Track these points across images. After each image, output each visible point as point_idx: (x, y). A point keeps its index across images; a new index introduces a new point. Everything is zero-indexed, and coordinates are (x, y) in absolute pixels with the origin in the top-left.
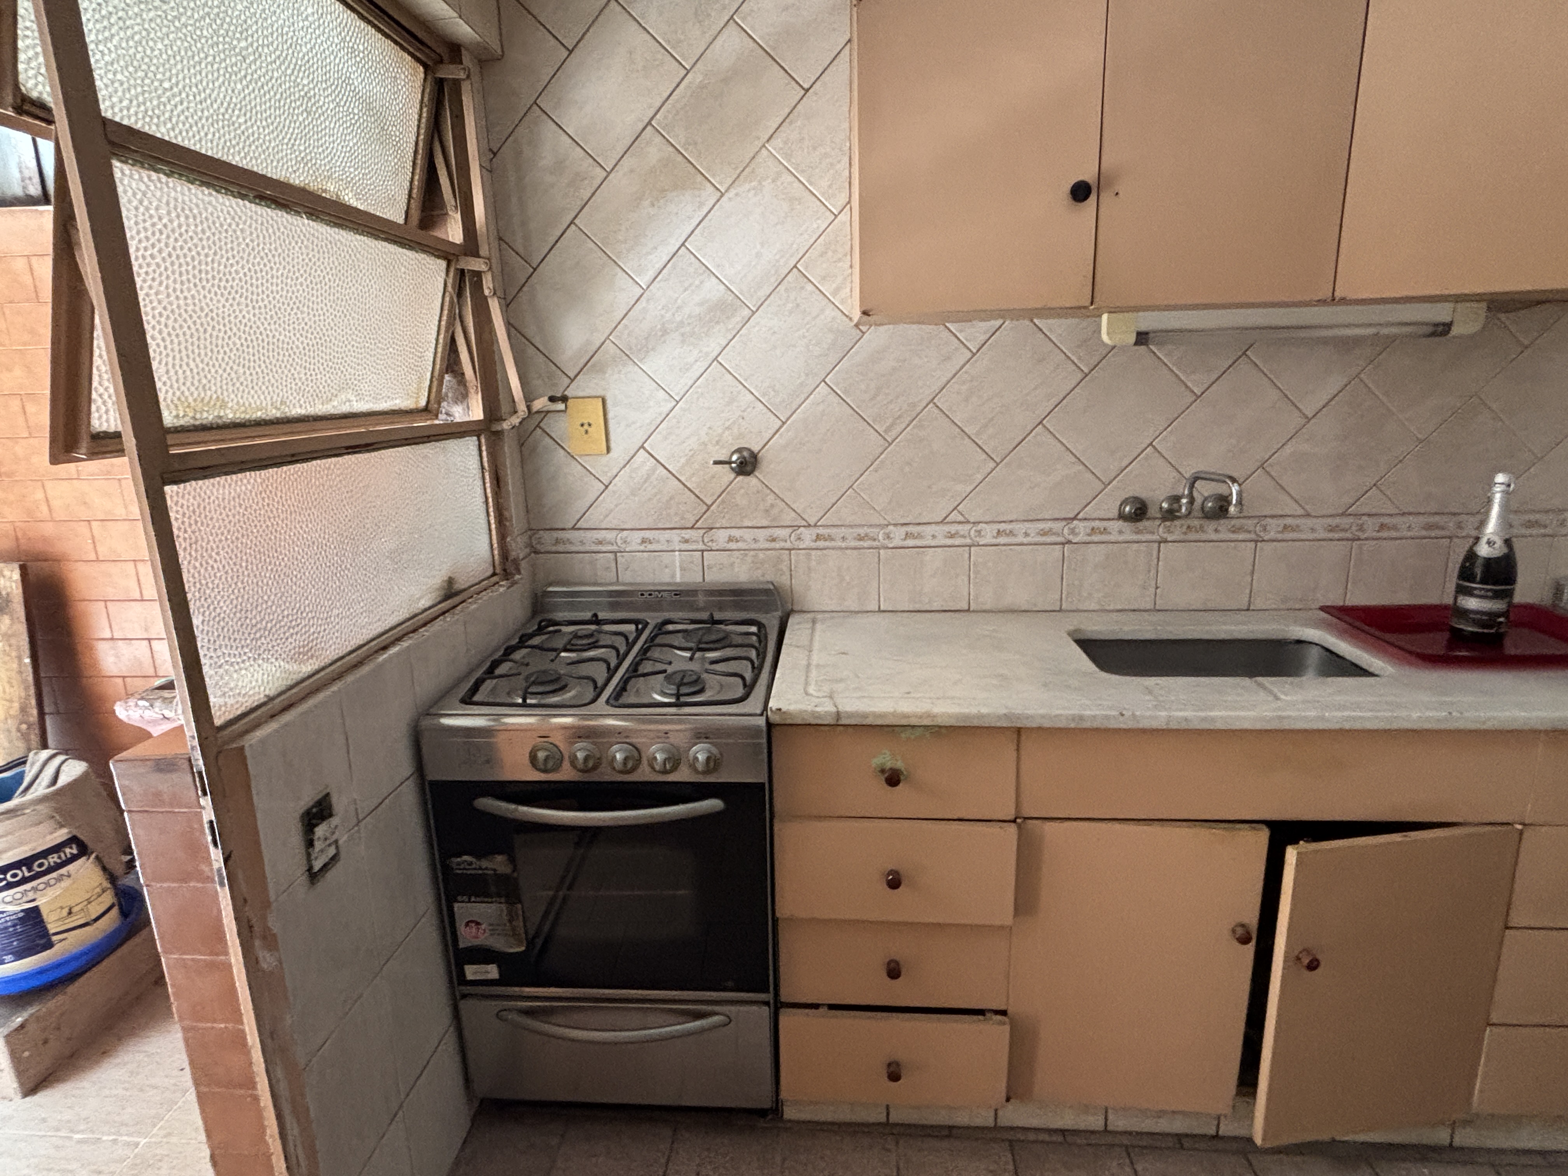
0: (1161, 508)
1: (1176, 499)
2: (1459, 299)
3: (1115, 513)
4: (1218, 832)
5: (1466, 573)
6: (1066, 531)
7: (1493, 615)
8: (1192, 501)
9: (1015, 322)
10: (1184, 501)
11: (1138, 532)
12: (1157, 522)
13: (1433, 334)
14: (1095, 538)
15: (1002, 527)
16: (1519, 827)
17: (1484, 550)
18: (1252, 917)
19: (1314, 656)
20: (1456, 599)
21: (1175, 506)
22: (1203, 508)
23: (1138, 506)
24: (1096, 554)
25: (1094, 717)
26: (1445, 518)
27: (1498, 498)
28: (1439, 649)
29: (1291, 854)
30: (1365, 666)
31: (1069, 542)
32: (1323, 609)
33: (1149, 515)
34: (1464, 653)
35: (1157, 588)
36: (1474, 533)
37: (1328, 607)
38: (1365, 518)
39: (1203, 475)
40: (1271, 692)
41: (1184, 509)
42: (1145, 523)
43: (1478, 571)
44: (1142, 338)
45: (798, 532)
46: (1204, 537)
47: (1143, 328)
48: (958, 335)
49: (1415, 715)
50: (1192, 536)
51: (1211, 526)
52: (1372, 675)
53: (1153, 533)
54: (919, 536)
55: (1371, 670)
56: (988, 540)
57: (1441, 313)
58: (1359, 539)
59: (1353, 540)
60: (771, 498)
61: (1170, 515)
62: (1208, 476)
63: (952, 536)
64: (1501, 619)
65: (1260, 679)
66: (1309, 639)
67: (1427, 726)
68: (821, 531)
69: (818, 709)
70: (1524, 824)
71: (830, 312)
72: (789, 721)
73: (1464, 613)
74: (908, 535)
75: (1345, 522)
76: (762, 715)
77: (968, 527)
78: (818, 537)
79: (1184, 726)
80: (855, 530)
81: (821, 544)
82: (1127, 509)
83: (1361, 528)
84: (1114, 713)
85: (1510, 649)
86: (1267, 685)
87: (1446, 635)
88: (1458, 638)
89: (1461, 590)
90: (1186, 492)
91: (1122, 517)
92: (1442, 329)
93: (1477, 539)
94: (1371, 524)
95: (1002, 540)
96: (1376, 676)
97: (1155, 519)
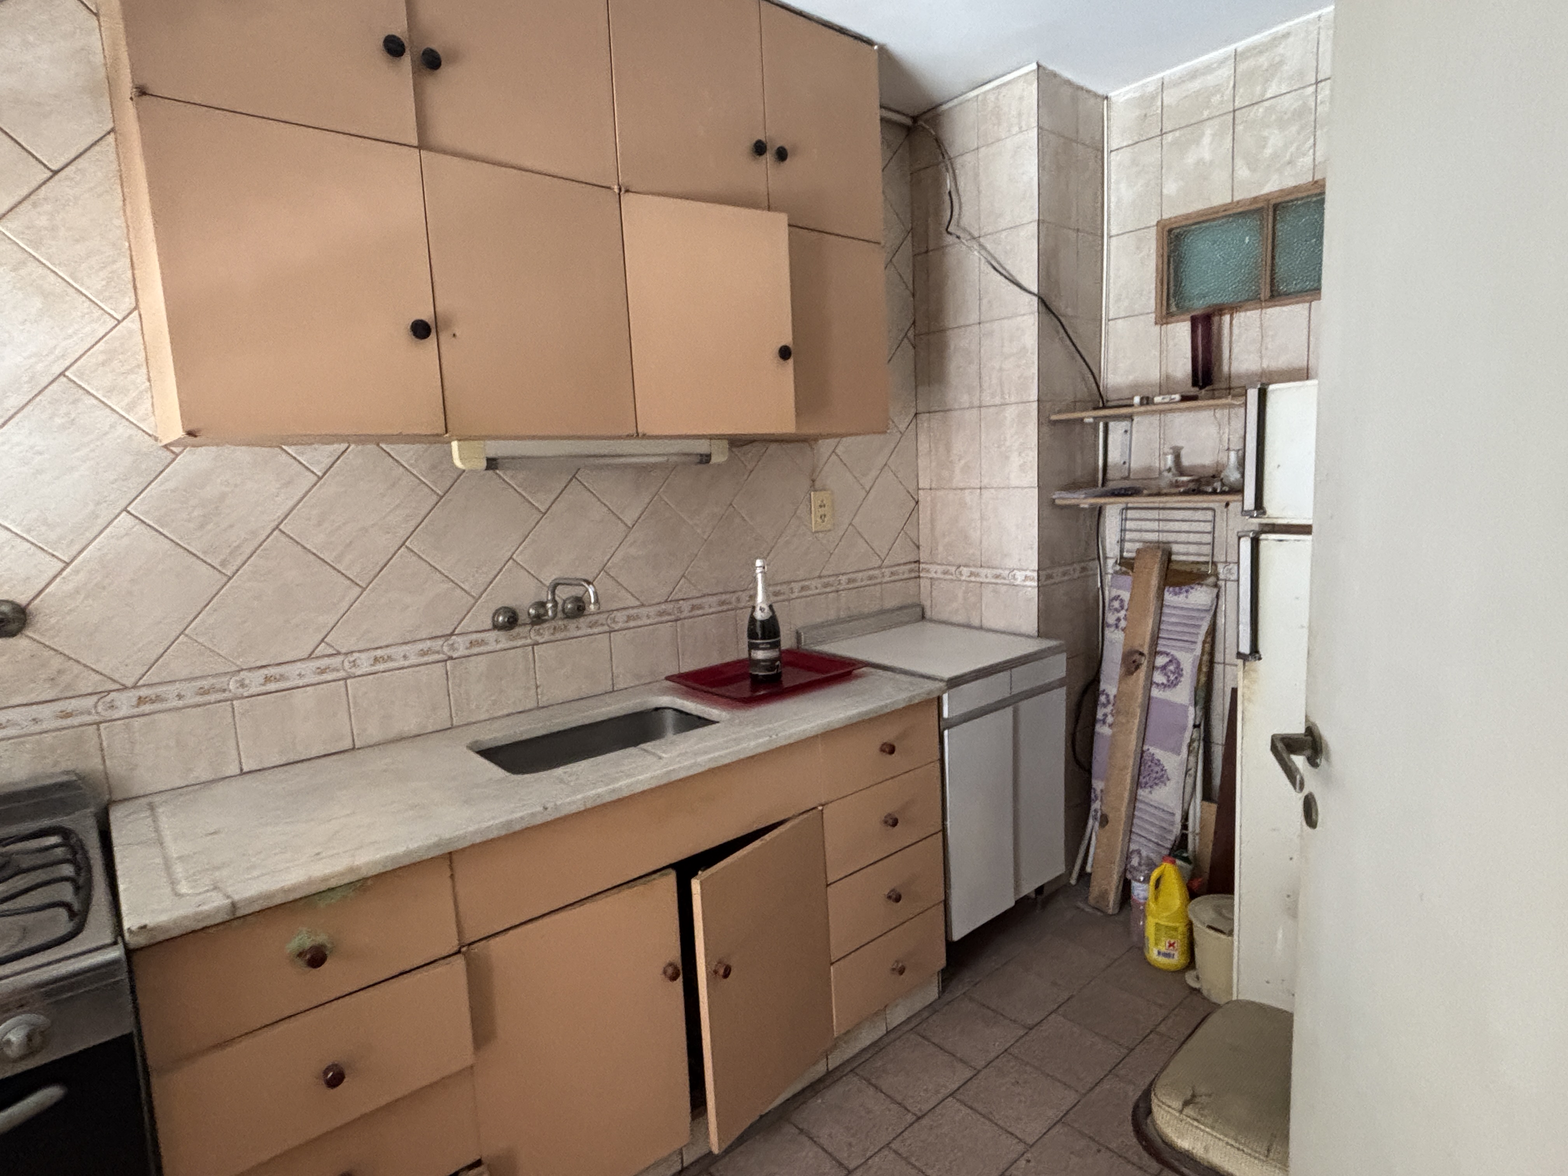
0: (529, 614)
1: (543, 604)
2: (711, 437)
3: (488, 624)
4: (639, 889)
5: (752, 634)
6: (445, 649)
7: (773, 661)
8: (555, 604)
9: (360, 447)
10: (549, 605)
11: (514, 638)
12: (528, 628)
13: (701, 462)
14: (476, 650)
15: (379, 653)
16: (820, 808)
17: (759, 615)
18: (674, 953)
19: (669, 718)
20: (750, 654)
21: (542, 611)
22: (563, 610)
23: (510, 614)
24: (478, 666)
25: (522, 818)
26: (728, 596)
27: (759, 577)
28: (747, 694)
29: (696, 886)
30: (706, 716)
31: (451, 658)
32: (668, 678)
33: (520, 622)
34: (762, 693)
35: (537, 687)
36: (751, 604)
37: (672, 676)
38: (681, 602)
39: (561, 581)
40: (654, 754)
41: (550, 613)
42: (517, 630)
43: (759, 631)
44: (492, 463)
45: (109, 698)
46: (569, 634)
47: (492, 455)
48: (299, 458)
49: (752, 744)
50: (559, 635)
51: (572, 624)
52: (713, 722)
53: (526, 638)
54: (282, 678)
55: (712, 718)
56: (365, 669)
57: (702, 447)
58: (680, 619)
59: (676, 620)
60: (56, 662)
61: (538, 620)
62: (566, 581)
63: (323, 671)
64: (778, 663)
65: (642, 746)
66: (664, 705)
67: (761, 750)
68: (144, 692)
69: (205, 908)
70: (823, 805)
71: (123, 430)
72: (161, 938)
73: (756, 663)
74: (268, 679)
75: (669, 607)
76: (115, 943)
77: (339, 659)
78: (141, 701)
79: (599, 802)
80: (194, 684)
81: (147, 708)
82: (501, 619)
83: (680, 610)
84: (539, 809)
85: (787, 682)
86: (650, 748)
87: (748, 682)
88: (757, 682)
89: (752, 647)
90: (550, 597)
91: (496, 627)
92: (705, 459)
93: (754, 608)
94: (686, 606)
95: (381, 667)
96: (718, 722)
97: (525, 624)
